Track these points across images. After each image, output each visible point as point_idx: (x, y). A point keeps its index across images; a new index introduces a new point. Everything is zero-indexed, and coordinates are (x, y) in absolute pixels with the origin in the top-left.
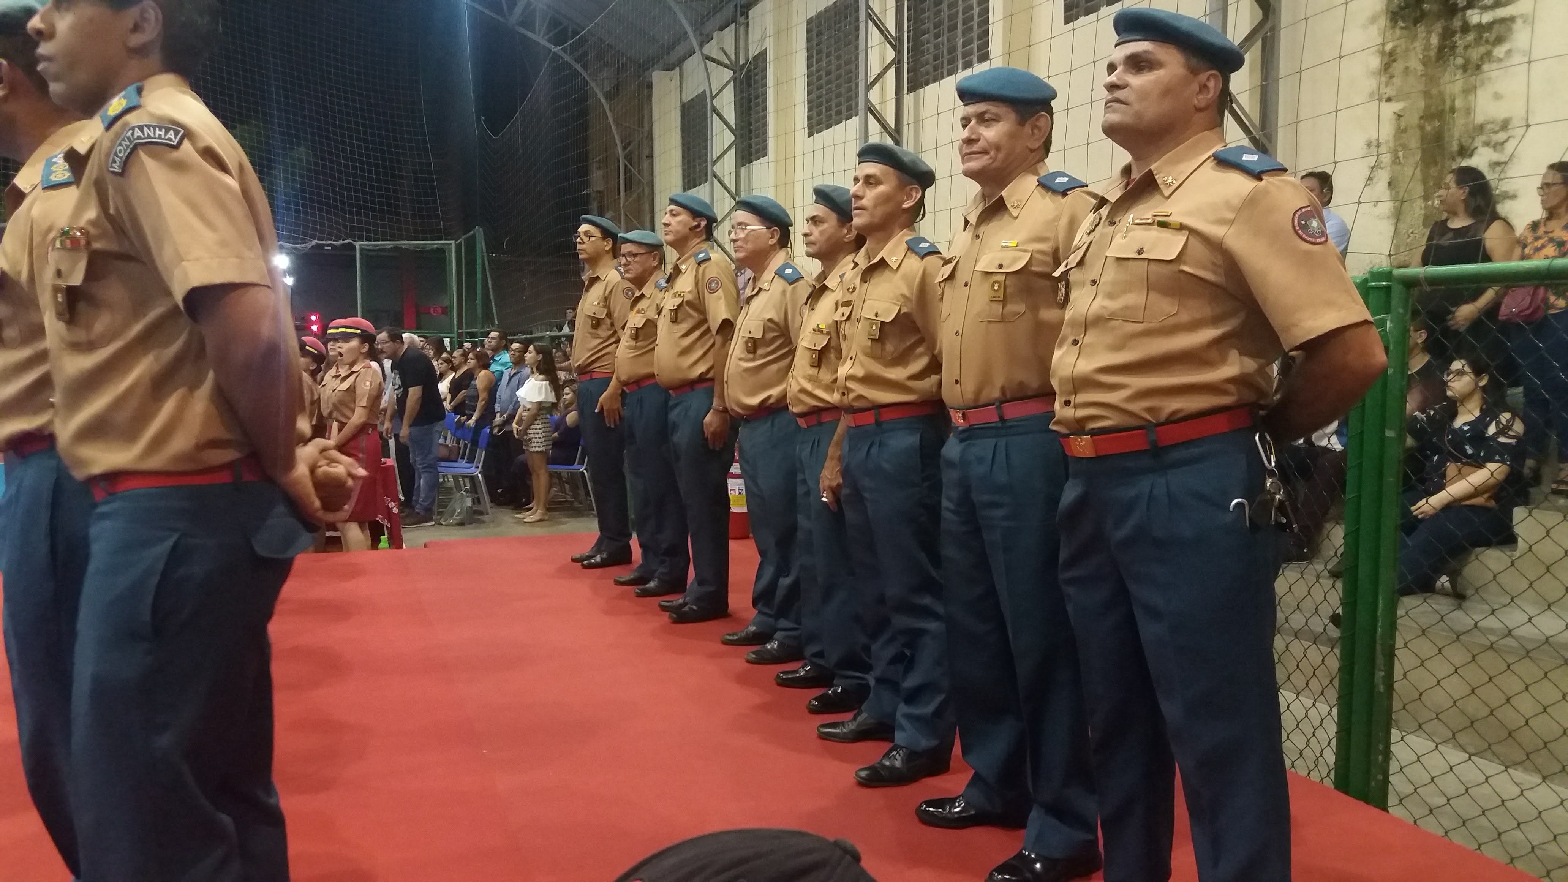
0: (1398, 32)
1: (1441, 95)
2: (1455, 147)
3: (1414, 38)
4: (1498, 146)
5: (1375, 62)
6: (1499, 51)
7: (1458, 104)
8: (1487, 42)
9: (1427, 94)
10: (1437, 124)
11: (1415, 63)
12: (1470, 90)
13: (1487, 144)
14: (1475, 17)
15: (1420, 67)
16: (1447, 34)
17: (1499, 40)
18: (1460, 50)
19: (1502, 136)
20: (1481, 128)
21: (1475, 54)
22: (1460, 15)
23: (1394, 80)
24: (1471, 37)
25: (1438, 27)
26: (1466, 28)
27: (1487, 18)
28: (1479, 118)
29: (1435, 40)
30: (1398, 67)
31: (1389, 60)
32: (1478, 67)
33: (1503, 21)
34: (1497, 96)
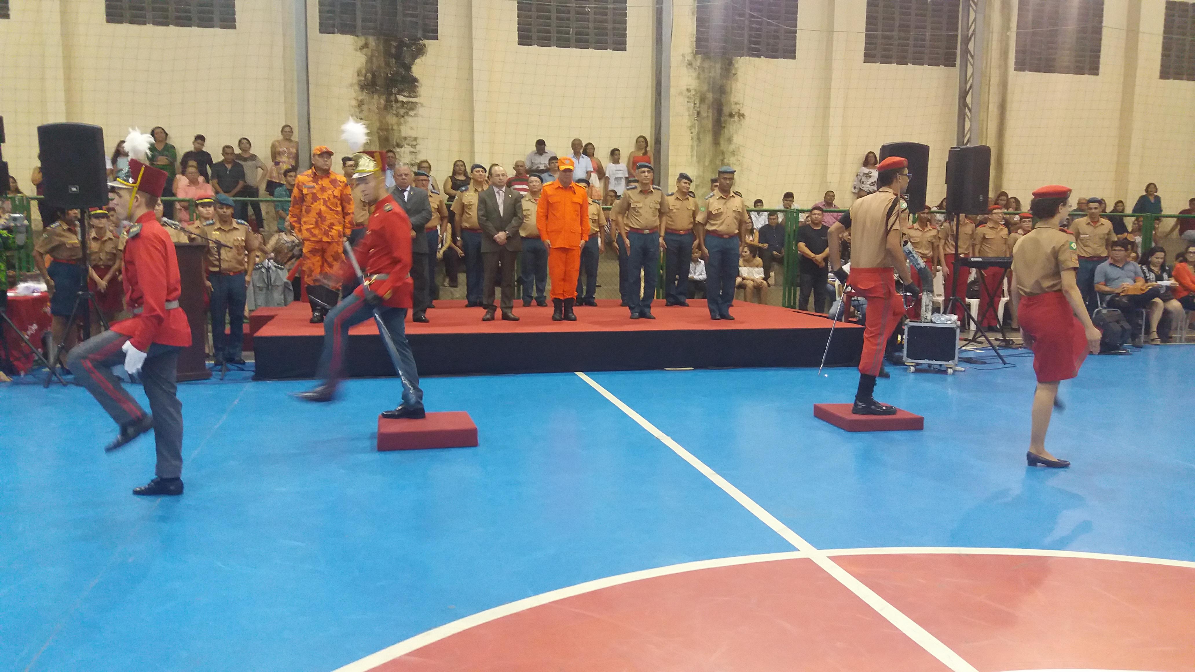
0: (364, 93)
1: (388, 124)
2: (395, 143)
3: (373, 98)
4: (414, 146)
5: (354, 103)
6: (412, 113)
7: (395, 127)
8: (407, 109)
9: (380, 121)
10: (386, 133)
11: (374, 107)
12: (399, 124)
13: (409, 145)
14: (401, 98)
15: (376, 110)
16: (388, 101)
17: (411, 109)
18: (394, 108)
19: (414, 143)
20: (405, 138)
21: (402, 112)
22: (394, 95)
23: (363, 112)
24: (399, 105)
25: (384, 97)
26: (397, 101)
27: (405, 100)
28: (403, 134)
29: (382, 101)
30: (365, 107)
31: (360, 104)
32: (403, 116)
33: (412, 102)
34: (411, 128)
